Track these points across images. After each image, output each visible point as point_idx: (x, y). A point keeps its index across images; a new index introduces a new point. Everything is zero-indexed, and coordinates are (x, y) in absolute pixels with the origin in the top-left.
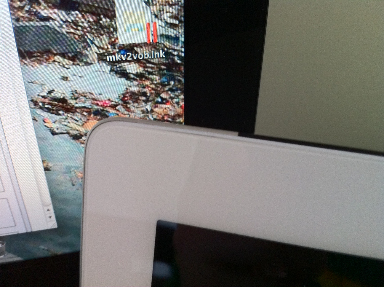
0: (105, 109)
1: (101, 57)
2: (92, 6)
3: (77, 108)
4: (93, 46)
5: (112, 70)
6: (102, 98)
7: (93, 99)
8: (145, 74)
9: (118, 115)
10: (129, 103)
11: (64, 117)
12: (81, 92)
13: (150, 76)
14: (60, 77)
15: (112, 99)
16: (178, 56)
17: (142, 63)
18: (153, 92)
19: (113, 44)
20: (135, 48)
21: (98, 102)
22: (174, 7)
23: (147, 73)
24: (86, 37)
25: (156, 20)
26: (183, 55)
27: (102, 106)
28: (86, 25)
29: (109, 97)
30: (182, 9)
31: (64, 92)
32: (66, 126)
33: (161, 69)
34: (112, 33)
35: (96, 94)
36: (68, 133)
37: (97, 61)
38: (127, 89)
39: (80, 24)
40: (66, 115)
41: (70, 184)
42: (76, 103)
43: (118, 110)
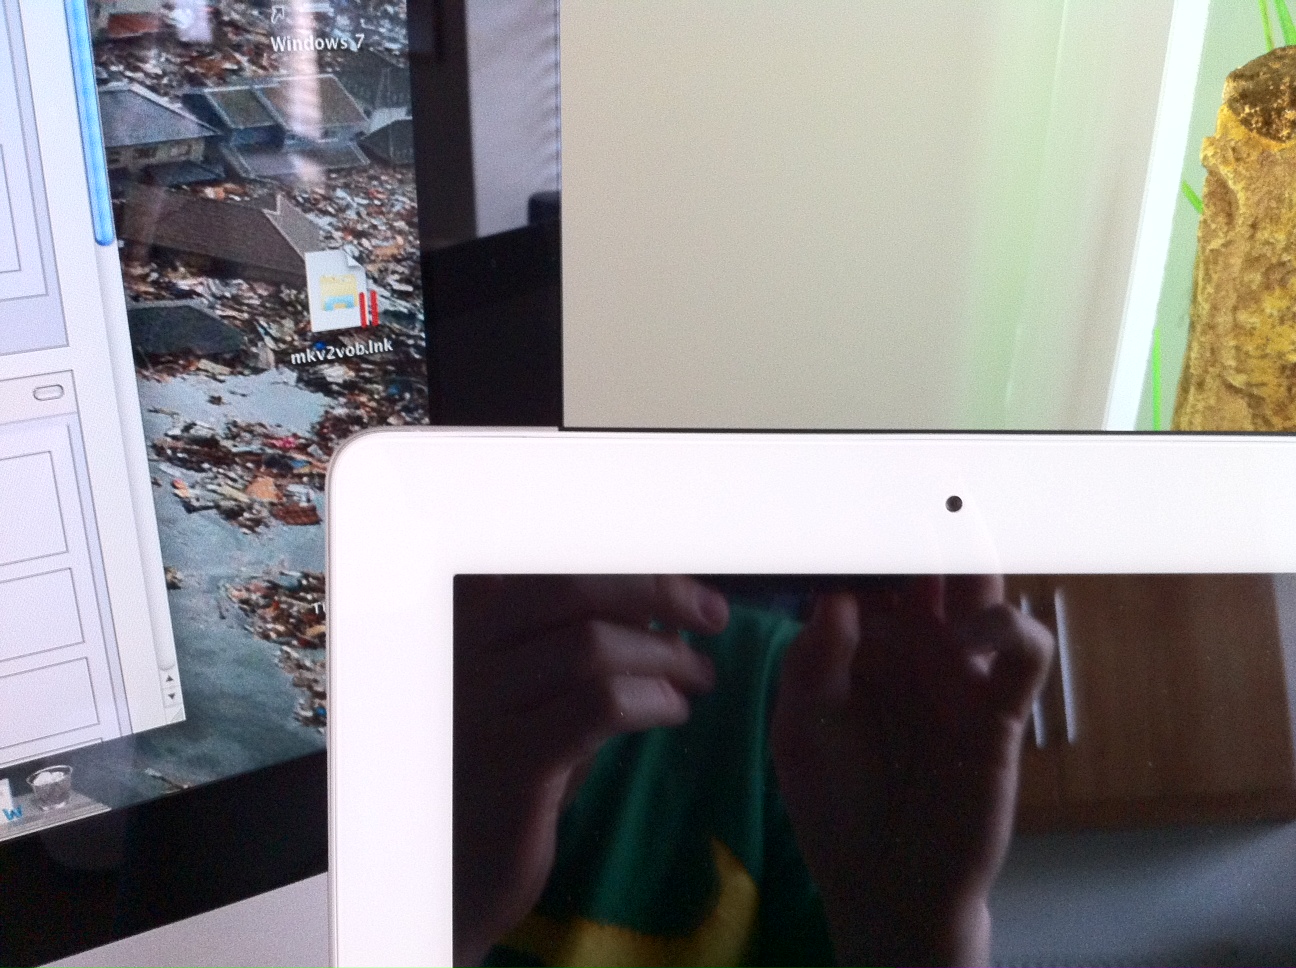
0: (288, 454)
1: (282, 358)
2: (266, 269)
3: (236, 455)
4: (267, 339)
5: (299, 380)
6: (282, 433)
7: (267, 436)
8: (359, 382)
9: (310, 463)
10: (331, 440)
11: (211, 474)
12: (244, 425)
13: (369, 386)
14: (207, 398)
15: (300, 434)
16: (416, 347)
17: (352, 362)
18: (374, 414)
19: (302, 333)
20: (341, 338)
21: (274, 442)
22: (404, 263)
23: (361, 381)
24: (255, 323)
25: (375, 287)
26: (423, 344)
27: (280, 448)
28: (256, 302)
29: (294, 430)
30: (419, 267)
31: (214, 427)
32: (214, 491)
33: (386, 372)
34: (301, 313)
35: (271, 426)
36: (217, 507)
37: (273, 364)
38: (327, 412)
39: (246, 301)
40: (215, 469)
41: (216, 617)
42: (235, 446)
43: (311, 455)
